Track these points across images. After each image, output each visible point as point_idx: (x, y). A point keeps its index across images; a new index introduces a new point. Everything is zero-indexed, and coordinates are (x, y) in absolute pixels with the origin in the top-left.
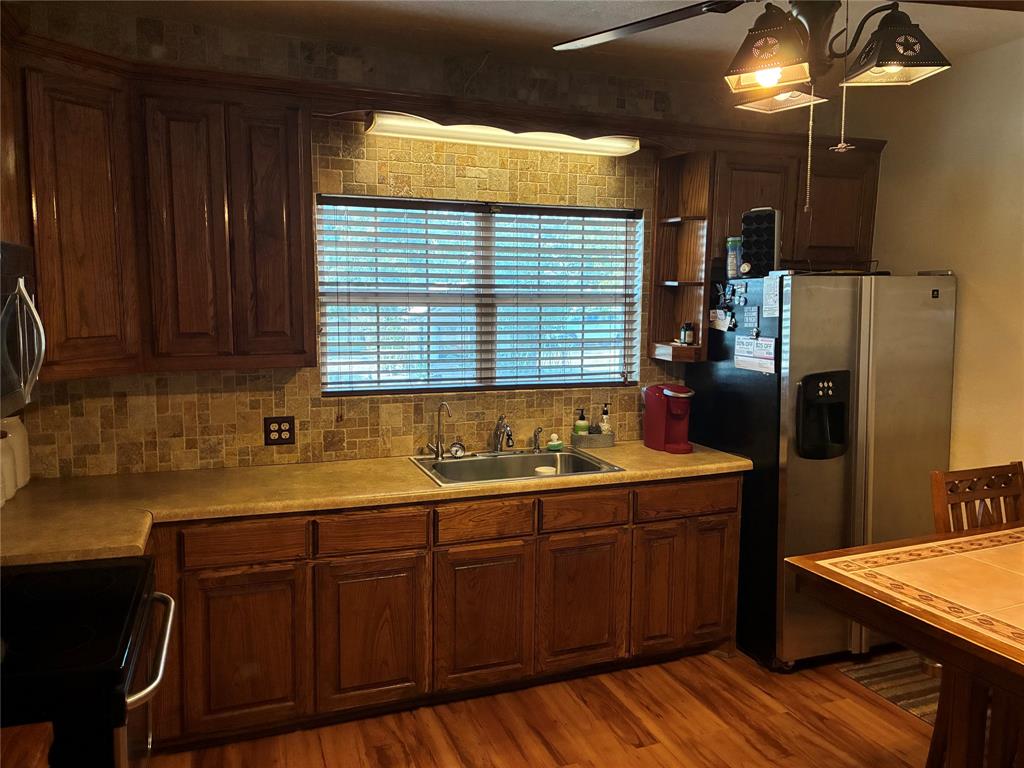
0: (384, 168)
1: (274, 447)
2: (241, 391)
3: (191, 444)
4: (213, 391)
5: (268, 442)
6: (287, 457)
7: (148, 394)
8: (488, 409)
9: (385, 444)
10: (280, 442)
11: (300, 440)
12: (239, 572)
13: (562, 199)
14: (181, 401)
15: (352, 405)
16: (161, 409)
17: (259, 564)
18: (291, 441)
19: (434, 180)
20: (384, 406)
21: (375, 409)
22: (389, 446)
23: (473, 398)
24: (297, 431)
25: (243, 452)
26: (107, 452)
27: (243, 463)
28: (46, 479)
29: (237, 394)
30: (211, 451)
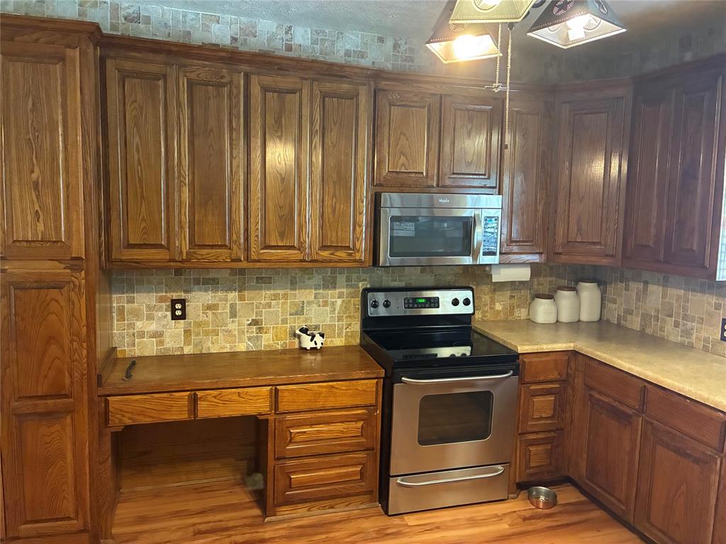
2: (710, 294)
3: (677, 325)
4: (694, 290)
5: (723, 338)
7: (659, 285)
12: (607, 400)
14: (675, 293)
16: (664, 296)
17: (619, 402)
25: (706, 340)
26: (637, 316)
27: (705, 349)
28: (608, 321)
29: (707, 295)
30: (687, 333)
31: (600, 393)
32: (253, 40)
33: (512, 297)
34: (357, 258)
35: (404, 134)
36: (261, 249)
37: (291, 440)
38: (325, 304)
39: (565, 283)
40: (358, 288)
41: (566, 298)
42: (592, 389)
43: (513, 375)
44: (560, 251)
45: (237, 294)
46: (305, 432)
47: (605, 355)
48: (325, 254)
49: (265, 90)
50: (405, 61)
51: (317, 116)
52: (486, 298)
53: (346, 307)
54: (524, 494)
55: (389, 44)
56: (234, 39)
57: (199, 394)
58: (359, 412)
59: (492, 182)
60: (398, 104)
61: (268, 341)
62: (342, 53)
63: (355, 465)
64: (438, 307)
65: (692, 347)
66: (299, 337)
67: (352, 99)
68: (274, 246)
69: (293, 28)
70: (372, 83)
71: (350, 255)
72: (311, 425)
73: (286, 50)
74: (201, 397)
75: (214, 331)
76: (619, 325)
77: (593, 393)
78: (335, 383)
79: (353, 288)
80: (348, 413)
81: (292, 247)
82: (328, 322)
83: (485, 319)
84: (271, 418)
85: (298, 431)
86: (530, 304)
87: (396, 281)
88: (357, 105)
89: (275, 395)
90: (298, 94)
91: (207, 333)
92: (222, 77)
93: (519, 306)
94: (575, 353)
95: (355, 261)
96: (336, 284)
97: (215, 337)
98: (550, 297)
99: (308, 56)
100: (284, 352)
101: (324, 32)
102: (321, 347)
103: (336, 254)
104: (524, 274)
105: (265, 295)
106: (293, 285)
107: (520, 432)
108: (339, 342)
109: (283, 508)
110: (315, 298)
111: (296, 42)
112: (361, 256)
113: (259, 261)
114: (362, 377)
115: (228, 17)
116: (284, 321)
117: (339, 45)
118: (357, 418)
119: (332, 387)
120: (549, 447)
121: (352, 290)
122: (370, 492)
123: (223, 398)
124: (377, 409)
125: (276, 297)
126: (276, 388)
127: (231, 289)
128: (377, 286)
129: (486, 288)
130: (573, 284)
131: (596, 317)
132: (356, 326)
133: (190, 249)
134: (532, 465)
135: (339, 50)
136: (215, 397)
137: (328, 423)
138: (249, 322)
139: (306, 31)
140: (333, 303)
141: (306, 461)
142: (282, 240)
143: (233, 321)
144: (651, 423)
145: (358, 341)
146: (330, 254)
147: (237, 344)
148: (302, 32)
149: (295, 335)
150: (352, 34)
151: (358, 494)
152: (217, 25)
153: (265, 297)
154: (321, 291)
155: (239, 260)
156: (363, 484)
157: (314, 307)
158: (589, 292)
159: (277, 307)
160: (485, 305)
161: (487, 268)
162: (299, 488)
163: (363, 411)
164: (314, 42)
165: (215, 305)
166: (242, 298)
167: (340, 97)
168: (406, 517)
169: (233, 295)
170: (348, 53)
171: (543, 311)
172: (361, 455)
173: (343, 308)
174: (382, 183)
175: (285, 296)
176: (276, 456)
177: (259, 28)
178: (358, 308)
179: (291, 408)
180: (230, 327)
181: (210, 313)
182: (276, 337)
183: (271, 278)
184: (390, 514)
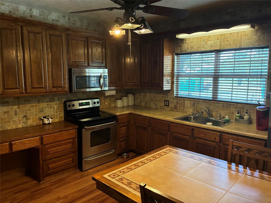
0: (188, 46)
1: (166, 106)
2: (161, 94)
3: (154, 103)
4: (157, 94)
5: (165, 105)
6: (168, 109)
7: (149, 93)
8: (211, 106)
9: (186, 110)
10: (166, 105)
11: (170, 106)
12: (140, 125)
13: (236, 46)
14: (153, 95)
15: (180, 100)
16: (150, 96)
17: (144, 125)
18: (168, 105)
19: (199, 46)
20: (186, 101)
21: (184, 101)
22: (187, 111)
23: (207, 102)
24: (170, 104)
25: (161, 106)
26: (144, 102)
27: (161, 108)
28: (136, 105)
29: (160, 95)
30: (156, 105)
31: (138, 124)
32: (17, 12)
33: (110, 100)
34: (65, 90)
35: (77, 49)
36: (31, 89)
37: (48, 153)
38: (51, 107)
39: (124, 95)
40: (62, 101)
41: (125, 99)
42: (136, 123)
43: (116, 122)
44: (124, 85)
45: (17, 106)
46: (53, 150)
47: (139, 113)
48: (55, 89)
49: (29, 32)
50: (73, 24)
51: (48, 42)
52: (103, 101)
53: (58, 108)
54: (120, 157)
55: (67, 18)
56: (10, 12)
57: (13, 142)
58: (70, 140)
59: (104, 65)
60: (74, 39)
61: (30, 123)
62: (51, 20)
63: (71, 158)
64: (90, 105)
65: (158, 109)
66: (42, 120)
67: (60, 37)
68: (36, 87)
69: (32, 9)
70: (66, 32)
71: (63, 89)
72: (55, 147)
73: (30, 17)
74: (14, 144)
75: (8, 121)
76: (139, 105)
77: (136, 124)
78: (62, 132)
79: (60, 101)
80: (67, 141)
81: (42, 88)
82: (52, 113)
83: (103, 107)
84: (40, 147)
85: (50, 150)
86: (115, 102)
87: (74, 98)
88: (62, 39)
89: (42, 139)
90: (41, 34)
91: (5, 122)
92: (12, 27)
93: (112, 103)
94: (131, 114)
95: (65, 91)
96: (54, 100)
97: (9, 123)
98: (121, 99)
99: (39, 20)
100: (37, 126)
101: (44, 12)
102: (51, 123)
103: (58, 89)
104: (114, 93)
105: (28, 106)
106: (39, 102)
107: (118, 138)
108: (57, 120)
109: (46, 178)
110: (47, 105)
111: (34, 14)
112: (66, 90)
113: (30, 93)
114: (71, 129)
115: (7, 4)
116: (36, 115)
117: (49, 17)
118: (70, 143)
119: (61, 133)
120: (126, 142)
121: (60, 102)
122: (75, 166)
123: (23, 143)
124: (76, 139)
125: (32, 106)
126: (42, 137)
127: (14, 105)
128: (69, 100)
129: (102, 98)
130: (126, 95)
131: (133, 104)
132: (62, 114)
133: (3, 90)
134: (122, 148)
135: (50, 19)
136: (19, 143)
137: (60, 146)
138: (22, 117)
139: (37, 11)
140: (54, 107)
141: (54, 160)
142: (39, 85)
143: (16, 117)
144: (152, 128)
145: (63, 119)
146: (56, 89)
147: (18, 125)
148: (36, 11)
149: (41, 119)
150: (54, 13)
151: (71, 167)
152: (3, 6)
153: (28, 107)
154: (49, 103)
155: (23, 93)
156: (73, 164)
157: (47, 109)
158: (131, 97)
159: (33, 110)
160: (103, 103)
161: (104, 92)
162: (52, 170)
163: (72, 140)
164: (41, 15)
165: (8, 111)
166: (19, 108)
167: (56, 36)
168: (88, 171)
169: (15, 107)
170: (53, 20)
171: (119, 103)
172: (72, 154)
173: (57, 109)
174: (71, 65)
175: (36, 106)
176: (43, 160)
177: (20, 8)
178: (63, 108)
179: (48, 143)
180: (15, 119)
181: (6, 115)
182: (34, 121)
183: (30, 100)
184: (83, 171)
